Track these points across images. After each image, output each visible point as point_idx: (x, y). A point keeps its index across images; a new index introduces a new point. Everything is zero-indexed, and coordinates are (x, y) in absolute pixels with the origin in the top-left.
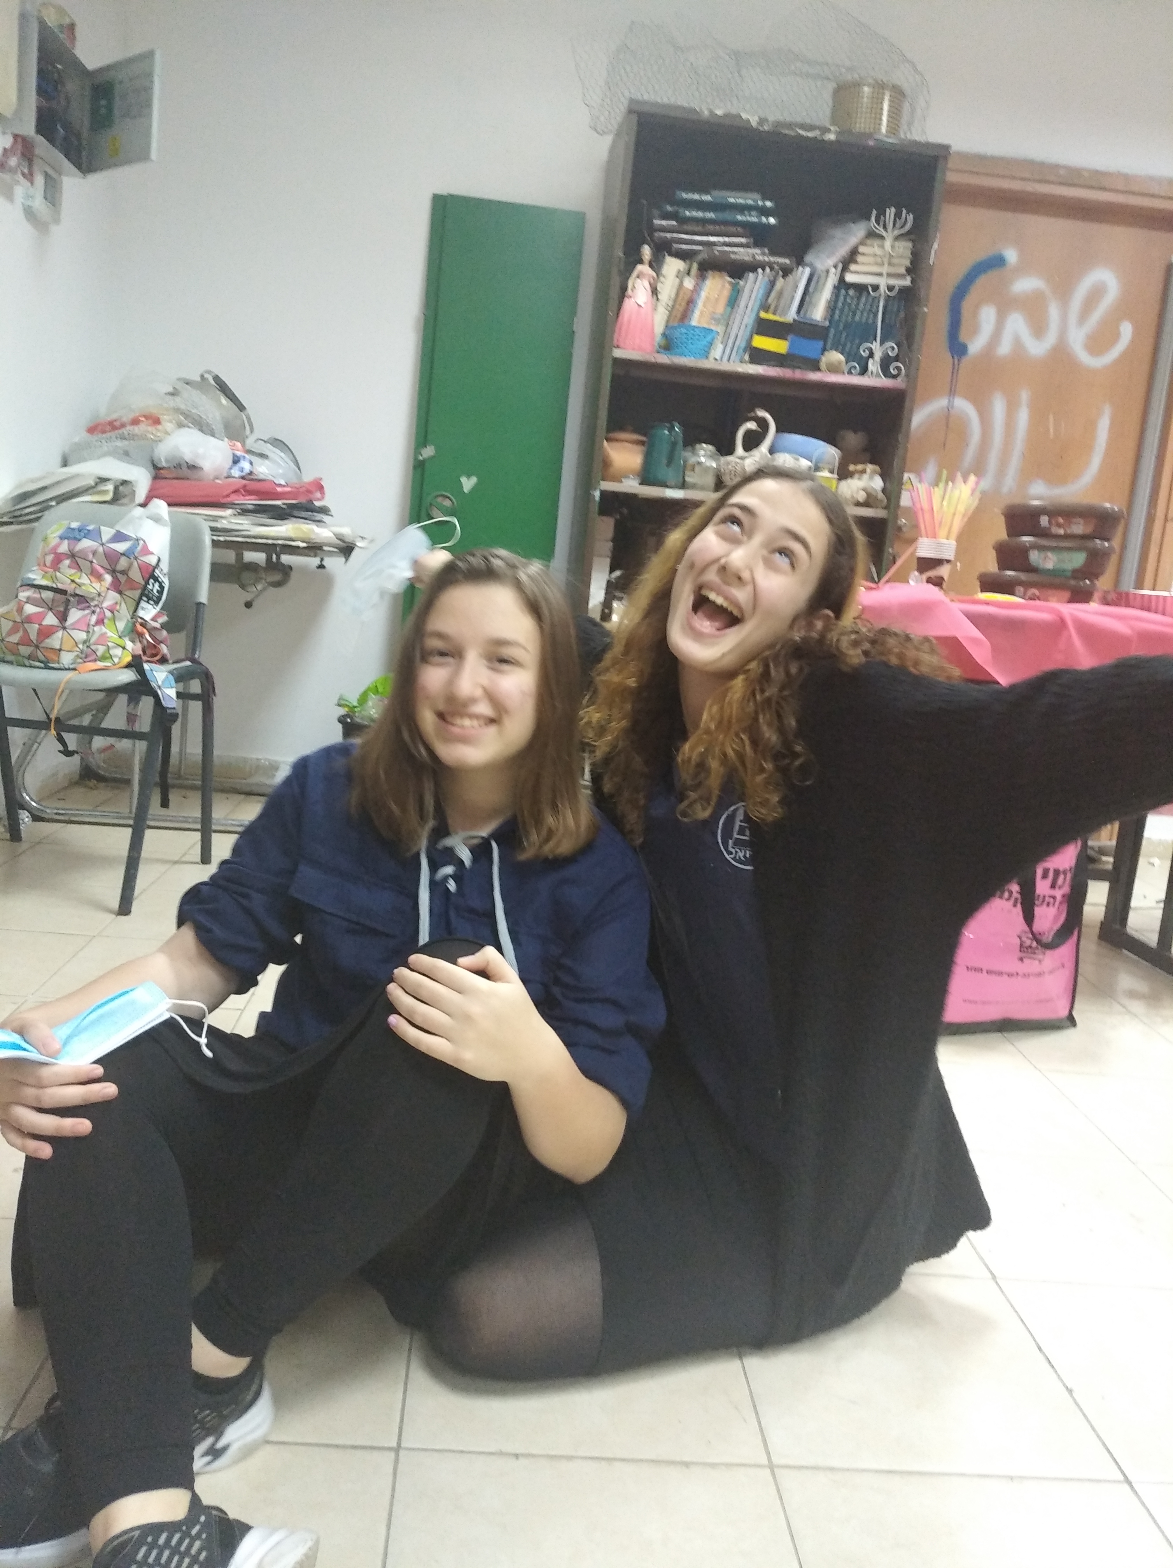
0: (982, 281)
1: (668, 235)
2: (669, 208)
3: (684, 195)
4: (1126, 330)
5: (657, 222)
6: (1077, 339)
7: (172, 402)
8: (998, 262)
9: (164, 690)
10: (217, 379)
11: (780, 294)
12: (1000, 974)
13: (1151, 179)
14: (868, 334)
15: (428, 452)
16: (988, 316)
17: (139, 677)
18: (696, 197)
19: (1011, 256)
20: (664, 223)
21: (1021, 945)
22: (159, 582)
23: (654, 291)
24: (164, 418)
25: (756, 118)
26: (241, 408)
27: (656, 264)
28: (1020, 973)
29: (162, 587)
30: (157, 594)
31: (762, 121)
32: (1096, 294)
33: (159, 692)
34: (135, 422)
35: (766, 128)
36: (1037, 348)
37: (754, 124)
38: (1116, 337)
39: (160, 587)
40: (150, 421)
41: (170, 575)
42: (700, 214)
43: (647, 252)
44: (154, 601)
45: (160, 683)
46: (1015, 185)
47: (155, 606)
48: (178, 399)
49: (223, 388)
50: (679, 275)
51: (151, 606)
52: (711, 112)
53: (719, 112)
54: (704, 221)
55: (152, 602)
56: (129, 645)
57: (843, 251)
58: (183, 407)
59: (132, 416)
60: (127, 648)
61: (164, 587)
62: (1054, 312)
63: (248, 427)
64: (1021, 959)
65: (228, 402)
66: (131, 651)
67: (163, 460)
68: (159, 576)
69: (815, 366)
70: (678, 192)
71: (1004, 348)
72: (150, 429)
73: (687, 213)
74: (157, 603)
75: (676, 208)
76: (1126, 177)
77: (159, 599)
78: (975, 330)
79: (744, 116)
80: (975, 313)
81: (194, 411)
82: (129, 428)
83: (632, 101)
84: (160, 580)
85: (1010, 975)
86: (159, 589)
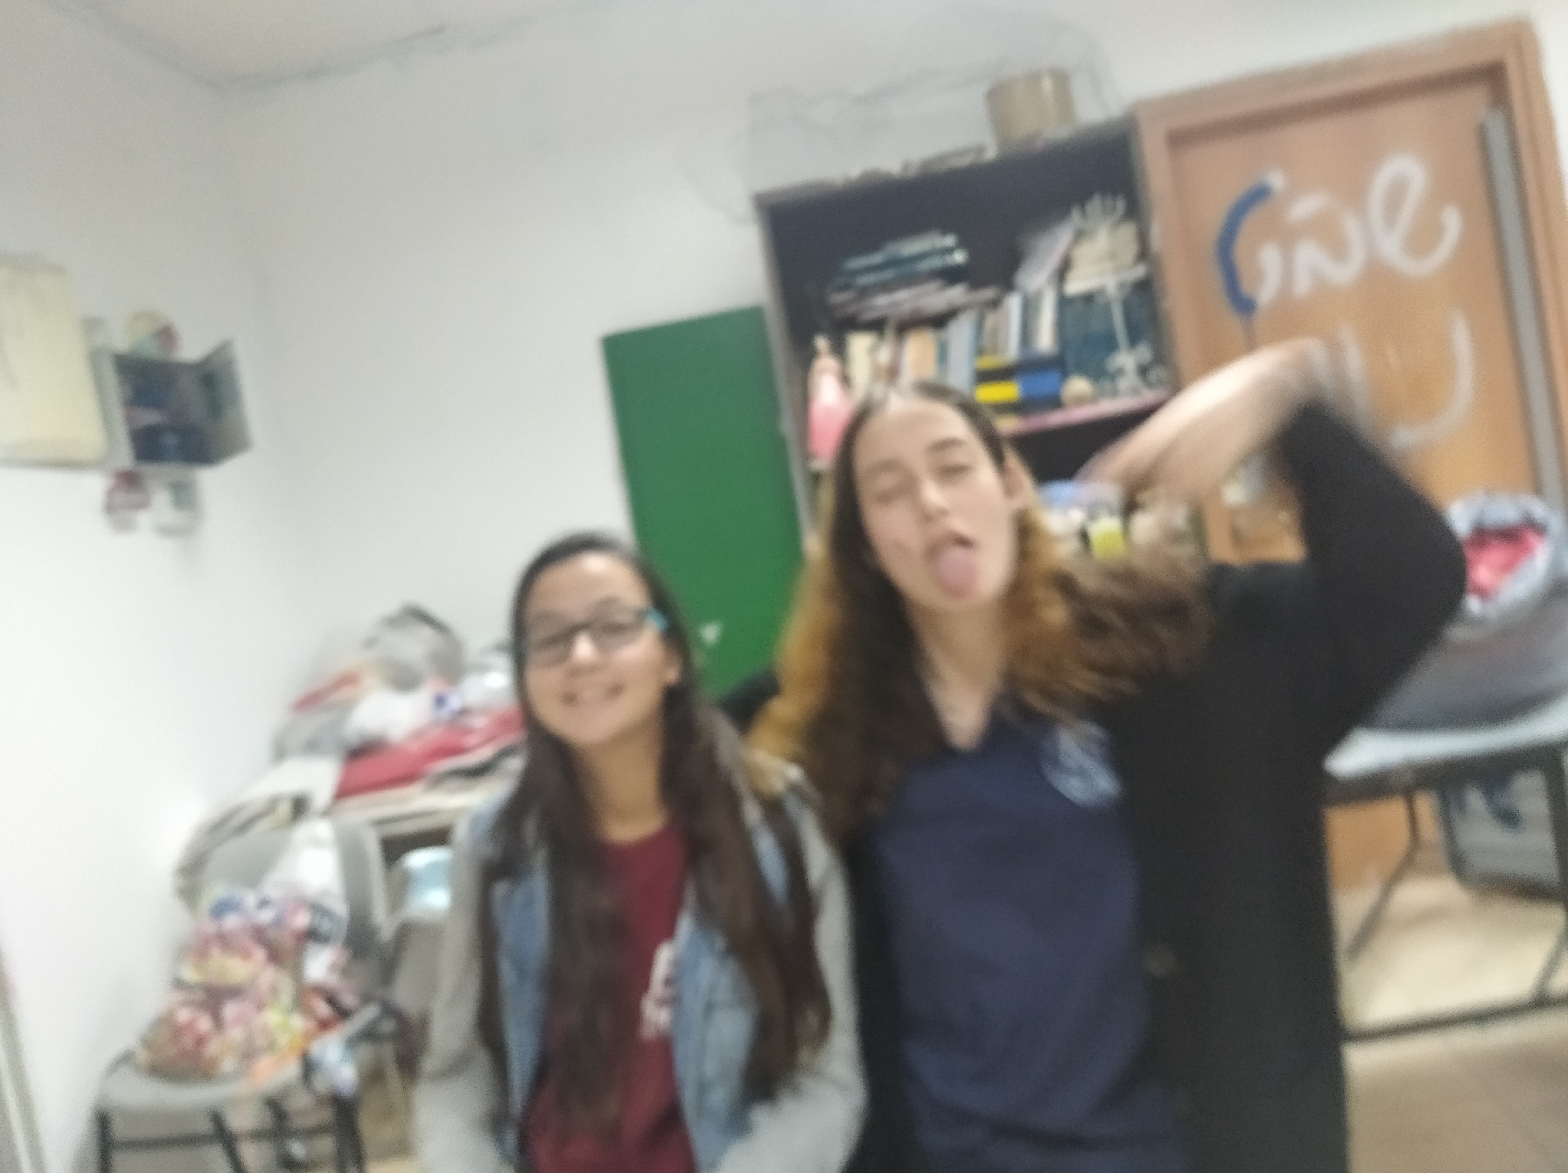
0: (1249, 222)
1: (848, 310)
2: (840, 281)
3: (851, 264)
4: (1451, 217)
6: (1390, 246)
7: (371, 653)
8: (1261, 194)
9: (337, 1070)
11: (995, 332)
14: (1110, 345)
16: (1269, 257)
17: (304, 1067)
18: (865, 261)
19: (1276, 181)
23: (845, 380)
24: (364, 674)
25: (898, 165)
26: (446, 631)
27: (840, 350)
32: (1399, 187)
34: (337, 686)
36: (1343, 274)
37: (897, 173)
38: (1439, 230)
40: (347, 684)
42: (875, 278)
43: (822, 343)
49: (422, 617)
50: (873, 351)
54: (882, 284)
56: (298, 1023)
57: (1052, 262)
60: (295, 1029)
62: (1351, 227)
66: (299, 1031)
69: (1055, 402)
70: (843, 263)
71: (1302, 287)
73: (862, 281)
74: (329, 943)
75: (847, 279)
78: (1259, 278)
79: (884, 170)
80: (1253, 259)
83: (757, 198)
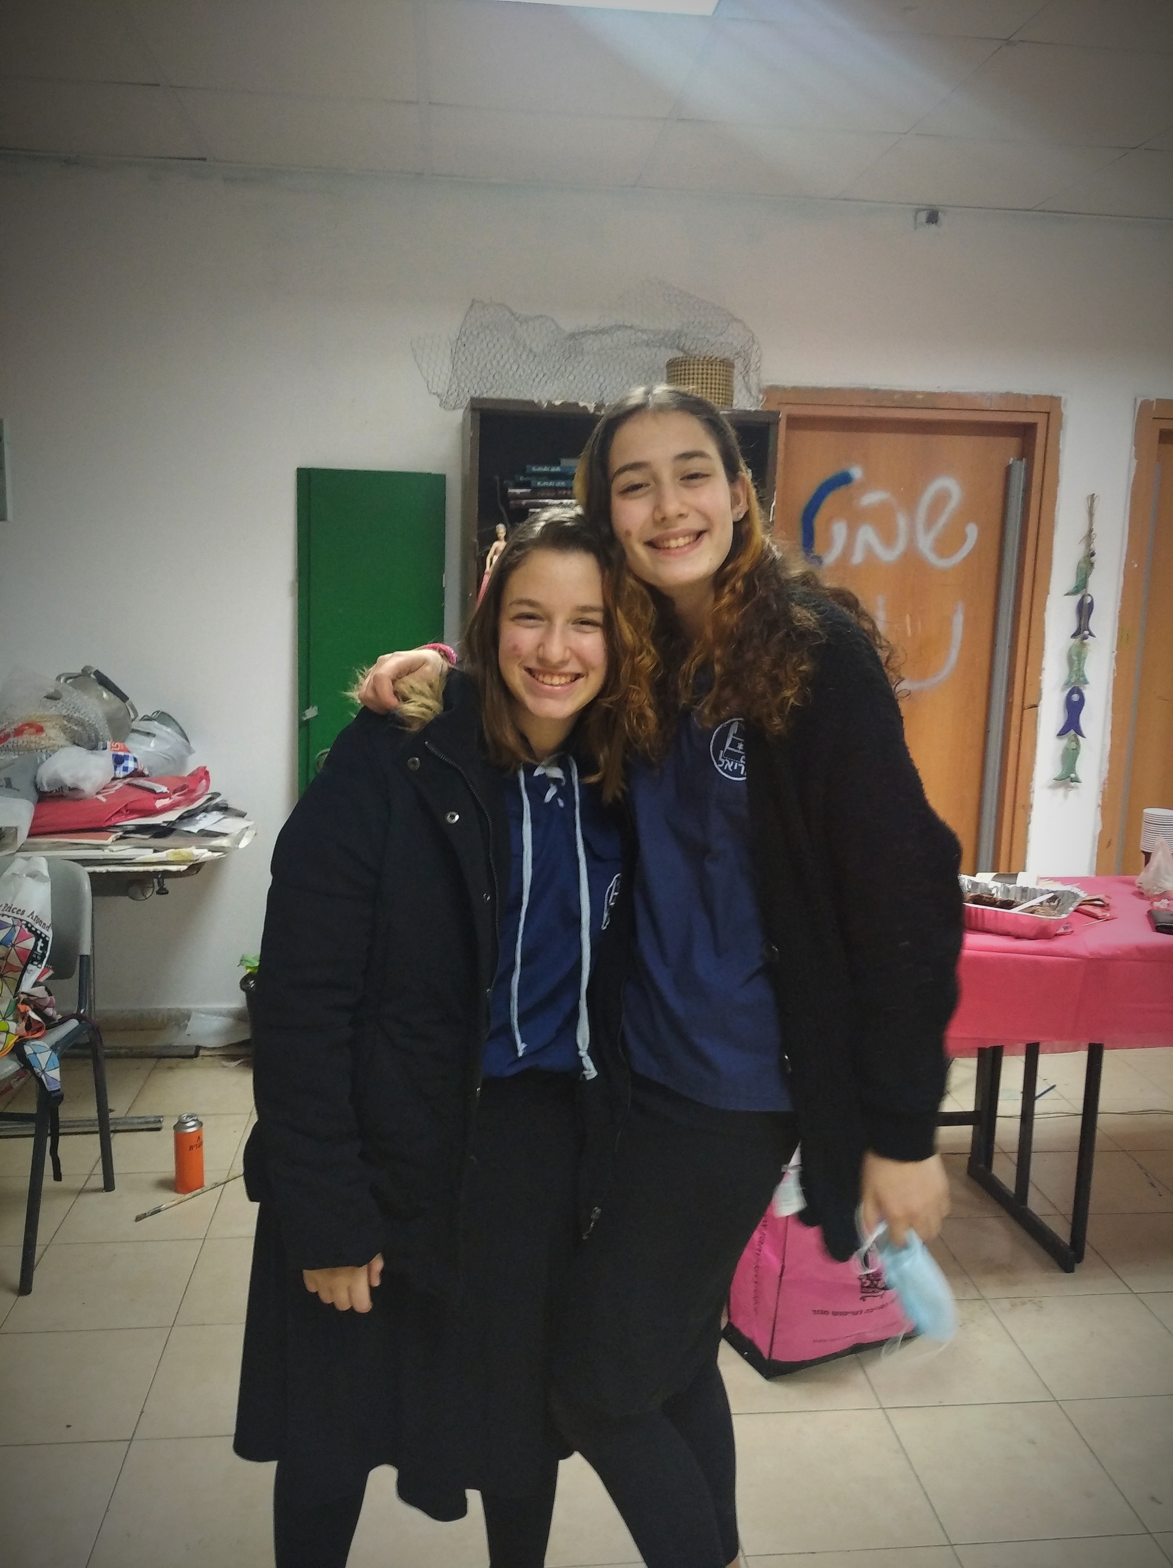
0: (831, 501)
1: (524, 502)
2: (522, 478)
3: (534, 469)
4: (972, 531)
5: (511, 491)
6: (925, 543)
7: (54, 709)
8: (844, 479)
9: (48, 1073)
10: (97, 673)
12: (846, 1313)
13: (983, 395)
15: (311, 713)
16: (839, 530)
17: (23, 1066)
18: (546, 469)
19: (857, 473)
20: (518, 491)
21: (862, 1287)
22: (42, 938)
24: (47, 725)
25: (593, 405)
26: (124, 698)
28: (864, 1310)
29: (45, 942)
30: (41, 952)
31: (598, 407)
32: (942, 499)
33: (43, 1077)
34: (19, 732)
35: (603, 412)
36: (888, 556)
37: (592, 411)
38: (964, 538)
39: (43, 942)
40: (33, 730)
41: (54, 926)
42: (551, 484)
44: (37, 961)
45: (43, 1067)
46: (855, 413)
47: (39, 966)
48: (60, 704)
49: (104, 682)
51: (36, 967)
52: (549, 403)
53: (558, 403)
54: (556, 489)
55: (35, 963)
56: (13, 1026)
58: (64, 712)
59: (15, 726)
60: (10, 1031)
61: (48, 942)
62: (902, 522)
63: (131, 713)
64: (863, 1299)
65: (108, 695)
66: (14, 1032)
67: (45, 785)
68: (42, 933)
70: (528, 466)
71: (857, 558)
72: (33, 738)
73: (539, 483)
74: (41, 962)
75: (528, 479)
76: (959, 397)
77: (43, 956)
78: (829, 543)
79: (581, 404)
80: (828, 529)
81: (75, 715)
82: (11, 739)
83: (472, 399)
84: (43, 936)
85: (855, 1313)
86: (42, 945)
